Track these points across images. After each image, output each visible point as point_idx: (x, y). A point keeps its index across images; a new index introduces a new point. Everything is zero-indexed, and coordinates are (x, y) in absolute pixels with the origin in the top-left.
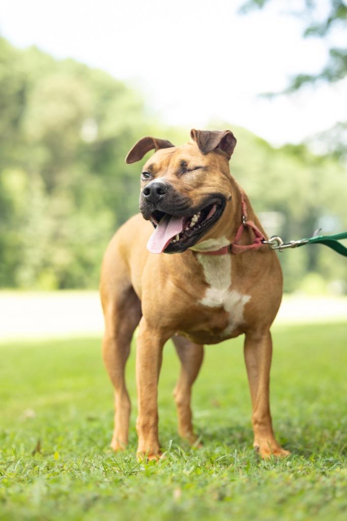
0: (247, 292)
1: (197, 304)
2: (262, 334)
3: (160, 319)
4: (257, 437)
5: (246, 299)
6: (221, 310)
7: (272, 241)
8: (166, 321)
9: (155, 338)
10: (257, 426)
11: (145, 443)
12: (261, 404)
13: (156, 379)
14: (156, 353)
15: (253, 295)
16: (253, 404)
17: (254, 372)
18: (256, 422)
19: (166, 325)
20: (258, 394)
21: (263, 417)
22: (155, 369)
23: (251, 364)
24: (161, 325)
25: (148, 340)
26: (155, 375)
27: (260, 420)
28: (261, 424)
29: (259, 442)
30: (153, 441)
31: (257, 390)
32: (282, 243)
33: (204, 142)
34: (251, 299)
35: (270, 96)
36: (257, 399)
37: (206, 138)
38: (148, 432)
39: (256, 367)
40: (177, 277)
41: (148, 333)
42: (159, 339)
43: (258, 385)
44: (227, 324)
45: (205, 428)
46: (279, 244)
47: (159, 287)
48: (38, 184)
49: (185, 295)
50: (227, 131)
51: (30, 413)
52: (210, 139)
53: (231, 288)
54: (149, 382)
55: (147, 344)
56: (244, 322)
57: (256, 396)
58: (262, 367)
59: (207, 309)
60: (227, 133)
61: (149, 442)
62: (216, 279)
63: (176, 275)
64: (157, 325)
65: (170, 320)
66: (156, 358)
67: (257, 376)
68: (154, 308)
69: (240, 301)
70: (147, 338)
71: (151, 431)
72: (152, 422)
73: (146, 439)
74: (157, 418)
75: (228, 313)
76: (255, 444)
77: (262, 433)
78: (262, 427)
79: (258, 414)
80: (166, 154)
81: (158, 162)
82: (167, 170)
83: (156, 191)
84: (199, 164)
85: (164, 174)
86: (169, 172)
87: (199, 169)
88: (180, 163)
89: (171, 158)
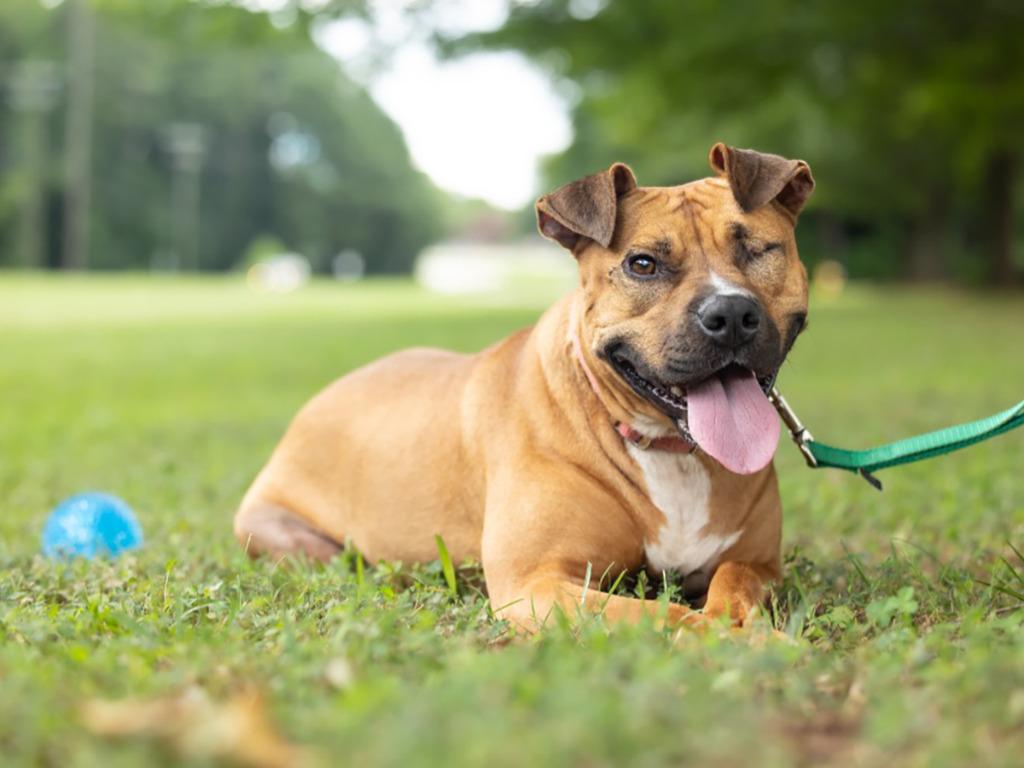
33: (747, 183)
37: (750, 175)
52: (759, 178)
80: (675, 211)
81: (673, 235)
82: (703, 253)
83: (740, 320)
84: (771, 238)
85: (706, 267)
86: (715, 259)
87: (775, 251)
88: (733, 231)
89: (694, 222)
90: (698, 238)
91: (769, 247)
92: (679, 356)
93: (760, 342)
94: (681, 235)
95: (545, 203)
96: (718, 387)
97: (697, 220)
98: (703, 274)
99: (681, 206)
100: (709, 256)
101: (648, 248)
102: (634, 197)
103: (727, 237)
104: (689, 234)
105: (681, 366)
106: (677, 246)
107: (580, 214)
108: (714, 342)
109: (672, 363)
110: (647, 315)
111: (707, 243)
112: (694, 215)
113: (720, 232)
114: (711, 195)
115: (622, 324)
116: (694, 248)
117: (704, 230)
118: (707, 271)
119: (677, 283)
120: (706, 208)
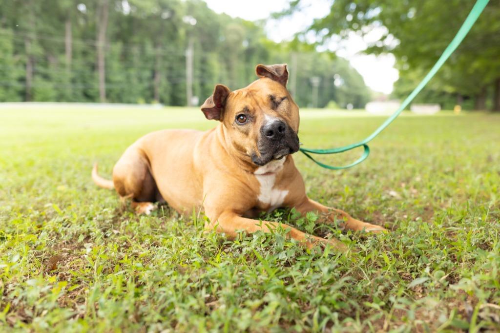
80: (246, 97)
81: (248, 104)
82: (260, 108)
83: (278, 130)
85: (262, 113)
86: (265, 109)
87: (285, 100)
88: (270, 98)
90: (257, 103)
93: (287, 135)
94: (251, 104)
97: (255, 96)
98: (262, 116)
99: (248, 94)
100: (263, 109)
101: (241, 112)
102: (231, 96)
103: (267, 101)
104: (254, 103)
106: (251, 108)
108: (271, 140)
111: (261, 104)
112: (253, 95)
113: (265, 99)
117: (258, 99)
118: (263, 115)
119: (255, 122)
120: (257, 92)
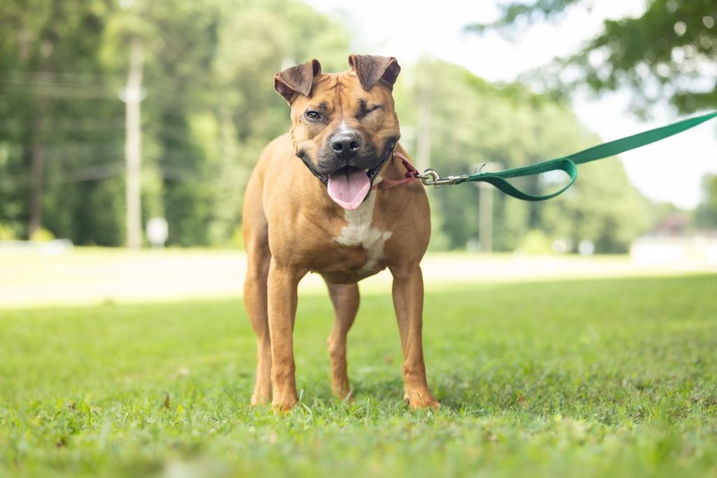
0: (388, 228)
1: (331, 242)
2: (410, 272)
3: (290, 256)
4: (406, 388)
5: (387, 235)
6: (359, 248)
7: (427, 175)
8: (297, 257)
9: (286, 277)
10: (408, 376)
11: (280, 395)
12: (412, 350)
13: (290, 323)
14: (288, 293)
15: (394, 232)
16: (404, 351)
17: (403, 315)
18: (407, 371)
19: (296, 262)
20: (409, 339)
21: (415, 365)
22: (288, 311)
23: (399, 306)
24: (291, 262)
25: (279, 279)
26: (289, 319)
27: (410, 369)
28: (411, 373)
29: (409, 394)
30: (289, 393)
31: (407, 335)
32: (438, 178)
33: (366, 74)
34: (392, 236)
35: (480, 28)
36: (408, 345)
37: (368, 69)
38: (283, 382)
39: (406, 309)
40: (313, 212)
41: (278, 271)
42: (290, 277)
43: (408, 328)
44: (366, 260)
45: (361, 383)
46: (434, 179)
47: (288, 222)
48: (230, 131)
49: (319, 230)
50: (392, 58)
51: (184, 371)
52: (371, 69)
53: (372, 226)
54: (282, 327)
55: (278, 283)
56: (385, 257)
57: (406, 341)
58: (412, 309)
59: (342, 247)
60: (391, 62)
61: (284, 394)
62: (356, 216)
63: (312, 209)
64: (287, 263)
65: (302, 257)
66: (288, 299)
67: (407, 319)
68: (283, 245)
69: (381, 238)
70: (278, 277)
71: (287, 381)
72: (287, 370)
73: (281, 391)
74: (293, 366)
75: (367, 249)
76: (406, 396)
77: (413, 383)
78: (414, 377)
79: (408, 362)
80: (332, 89)
81: (329, 100)
82: (341, 110)
83: (349, 146)
84: (377, 103)
85: (341, 118)
86: (347, 114)
87: (379, 109)
89: (339, 95)
91: (375, 108)
92: (323, 160)
94: (333, 101)
95: (279, 76)
96: (345, 177)
97: (341, 93)
98: (339, 122)
99: (335, 86)
100: (344, 113)
101: (316, 108)
104: (337, 101)
105: (323, 165)
107: (296, 81)
108: (337, 155)
109: (321, 164)
110: (314, 139)
111: (344, 105)
112: (341, 90)
114: (348, 80)
115: (305, 143)
116: (338, 107)
117: (344, 98)
118: (341, 120)
120: (345, 87)
